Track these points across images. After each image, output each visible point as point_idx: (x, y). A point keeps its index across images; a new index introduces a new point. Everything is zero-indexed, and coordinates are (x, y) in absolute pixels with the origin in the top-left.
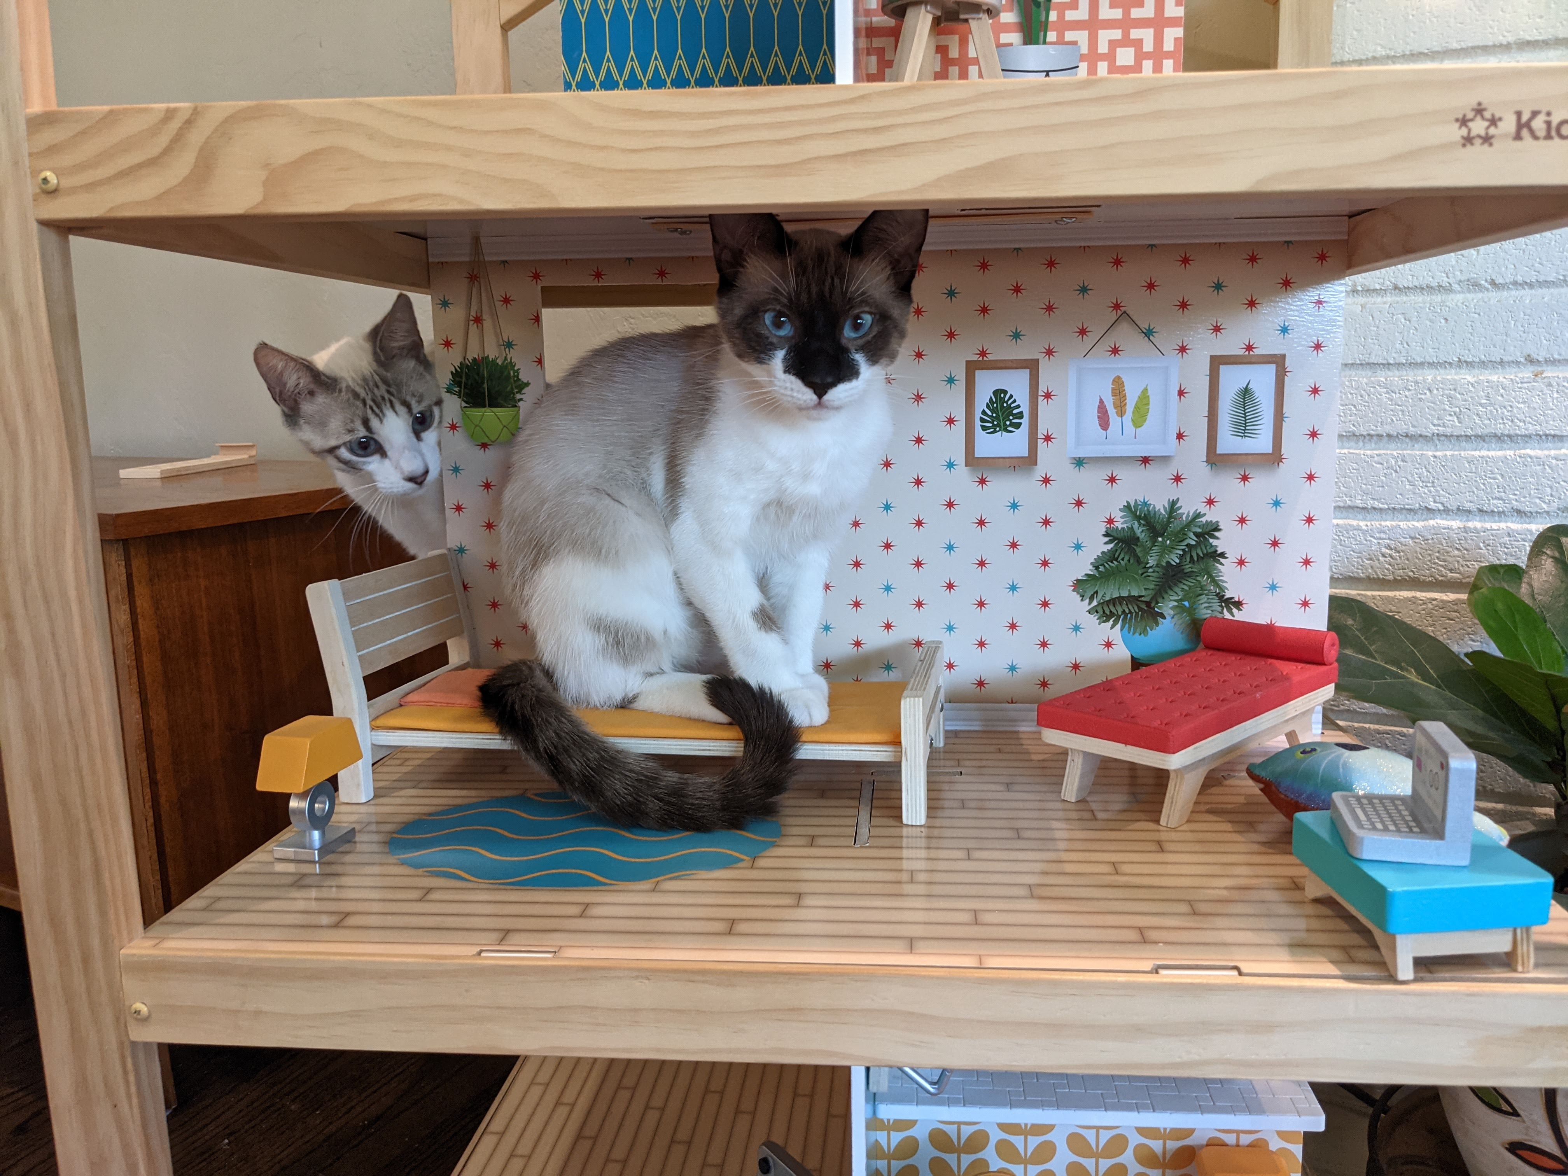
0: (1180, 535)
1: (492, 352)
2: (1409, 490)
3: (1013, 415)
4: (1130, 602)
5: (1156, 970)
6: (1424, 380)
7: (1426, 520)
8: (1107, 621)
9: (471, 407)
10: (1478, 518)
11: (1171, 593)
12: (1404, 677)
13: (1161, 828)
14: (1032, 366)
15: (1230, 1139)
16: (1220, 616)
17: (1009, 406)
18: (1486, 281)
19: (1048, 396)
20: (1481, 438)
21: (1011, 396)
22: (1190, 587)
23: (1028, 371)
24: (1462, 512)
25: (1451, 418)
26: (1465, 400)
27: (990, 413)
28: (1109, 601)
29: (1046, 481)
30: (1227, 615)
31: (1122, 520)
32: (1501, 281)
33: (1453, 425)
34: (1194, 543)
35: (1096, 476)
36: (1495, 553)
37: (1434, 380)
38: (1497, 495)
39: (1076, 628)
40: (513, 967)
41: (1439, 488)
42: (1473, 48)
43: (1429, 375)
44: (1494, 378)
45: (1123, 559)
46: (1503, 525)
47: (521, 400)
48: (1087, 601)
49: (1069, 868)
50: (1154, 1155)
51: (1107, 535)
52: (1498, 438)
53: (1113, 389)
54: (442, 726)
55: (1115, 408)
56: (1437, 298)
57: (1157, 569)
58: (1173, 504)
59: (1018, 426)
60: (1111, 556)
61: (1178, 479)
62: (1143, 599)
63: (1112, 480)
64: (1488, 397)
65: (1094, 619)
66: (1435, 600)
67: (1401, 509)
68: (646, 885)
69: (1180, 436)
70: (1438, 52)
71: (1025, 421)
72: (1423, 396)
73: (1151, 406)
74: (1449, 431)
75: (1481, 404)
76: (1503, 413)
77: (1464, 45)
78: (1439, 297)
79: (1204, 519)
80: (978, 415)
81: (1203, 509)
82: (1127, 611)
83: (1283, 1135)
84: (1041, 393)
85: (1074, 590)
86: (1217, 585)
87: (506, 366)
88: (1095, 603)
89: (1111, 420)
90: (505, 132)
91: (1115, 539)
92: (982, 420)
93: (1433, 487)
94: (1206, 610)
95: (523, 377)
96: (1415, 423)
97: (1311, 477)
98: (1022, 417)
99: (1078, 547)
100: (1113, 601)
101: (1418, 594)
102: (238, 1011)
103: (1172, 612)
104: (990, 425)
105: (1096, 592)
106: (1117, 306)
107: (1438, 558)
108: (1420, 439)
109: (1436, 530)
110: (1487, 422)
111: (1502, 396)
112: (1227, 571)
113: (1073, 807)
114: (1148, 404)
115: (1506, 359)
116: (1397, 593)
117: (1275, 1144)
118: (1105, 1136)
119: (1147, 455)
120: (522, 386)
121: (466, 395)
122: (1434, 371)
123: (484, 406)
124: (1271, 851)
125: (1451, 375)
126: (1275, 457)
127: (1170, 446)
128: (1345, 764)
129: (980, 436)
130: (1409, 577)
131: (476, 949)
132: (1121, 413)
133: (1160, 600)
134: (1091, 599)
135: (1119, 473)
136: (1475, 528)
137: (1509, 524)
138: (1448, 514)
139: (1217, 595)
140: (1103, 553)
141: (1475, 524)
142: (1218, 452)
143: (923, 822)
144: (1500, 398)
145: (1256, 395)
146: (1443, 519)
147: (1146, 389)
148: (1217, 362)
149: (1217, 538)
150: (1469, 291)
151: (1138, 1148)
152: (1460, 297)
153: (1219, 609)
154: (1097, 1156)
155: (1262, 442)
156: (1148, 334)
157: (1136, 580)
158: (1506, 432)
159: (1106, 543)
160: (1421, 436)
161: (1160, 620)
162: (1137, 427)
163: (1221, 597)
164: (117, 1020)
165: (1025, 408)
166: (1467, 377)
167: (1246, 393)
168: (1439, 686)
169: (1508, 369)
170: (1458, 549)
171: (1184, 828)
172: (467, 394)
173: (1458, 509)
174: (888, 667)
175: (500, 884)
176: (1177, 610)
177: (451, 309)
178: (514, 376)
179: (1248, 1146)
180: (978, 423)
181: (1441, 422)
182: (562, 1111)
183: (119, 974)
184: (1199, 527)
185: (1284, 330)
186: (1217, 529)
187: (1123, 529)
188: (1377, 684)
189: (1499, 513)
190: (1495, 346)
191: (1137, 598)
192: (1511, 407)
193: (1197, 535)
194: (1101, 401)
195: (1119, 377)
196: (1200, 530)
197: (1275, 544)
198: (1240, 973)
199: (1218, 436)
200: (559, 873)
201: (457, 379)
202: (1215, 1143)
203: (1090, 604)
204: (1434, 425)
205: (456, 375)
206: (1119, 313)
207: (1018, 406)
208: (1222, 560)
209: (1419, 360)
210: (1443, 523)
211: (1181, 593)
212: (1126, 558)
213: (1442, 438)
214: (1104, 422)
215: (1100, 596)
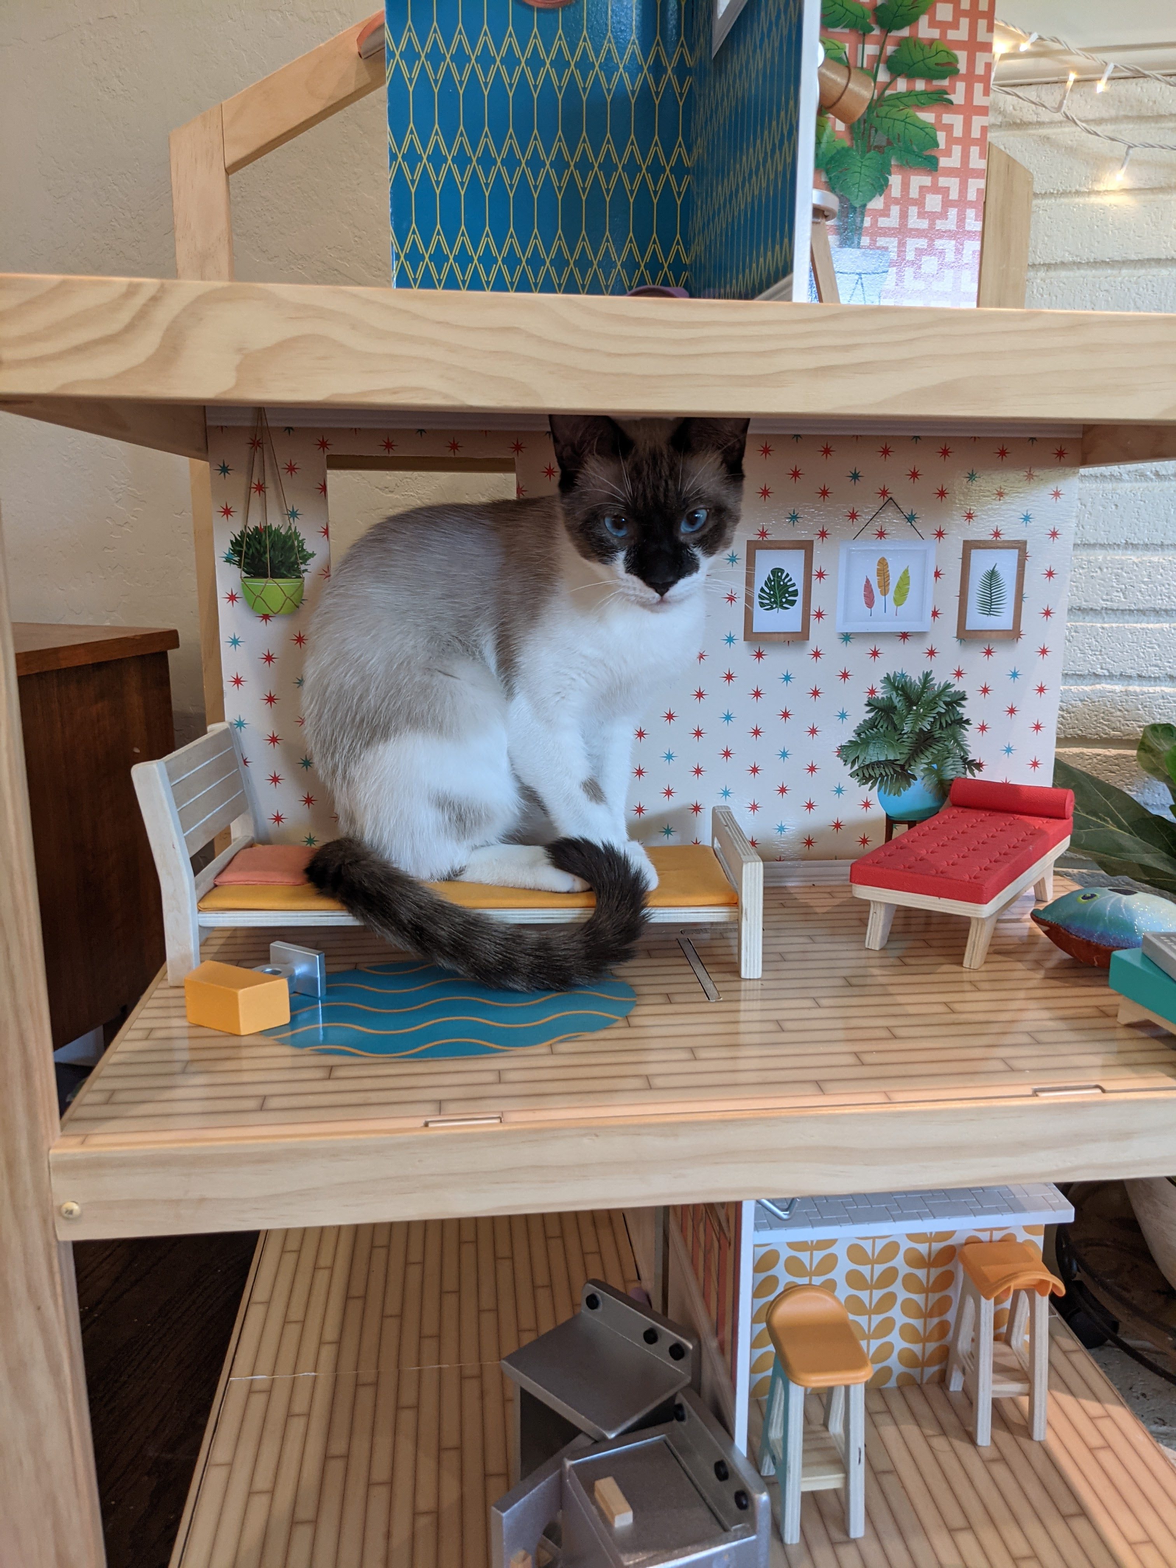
0: (933, 703)
1: (276, 521)
2: (1080, 658)
3: (789, 592)
4: (887, 765)
5: (1035, 1093)
6: (1096, 560)
7: (1093, 684)
8: (866, 783)
9: (252, 577)
10: (1137, 683)
11: (922, 757)
12: (1103, 826)
13: (964, 969)
14: (807, 547)
15: (985, 1236)
16: (963, 776)
17: (785, 584)
18: (1151, 472)
19: (821, 575)
20: (1142, 612)
21: (788, 575)
22: (939, 751)
23: (803, 551)
24: (1124, 677)
25: (1117, 594)
26: (1131, 578)
27: (768, 591)
28: (868, 765)
29: (817, 654)
30: (969, 776)
31: (883, 691)
32: (1164, 473)
33: (1119, 601)
34: (943, 711)
35: (860, 650)
36: (1151, 714)
37: (1105, 558)
38: (1154, 662)
39: (839, 791)
40: (467, 1134)
41: (1105, 656)
42: (1149, 260)
43: (1100, 555)
44: (1155, 559)
45: (882, 727)
46: (1158, 689)
47: (306, 570)
48: (849, 765)
49: (911, 1010)
50: (922, 1257)
51: (869, 704)
52: (1156, 612)
53: (878, 570)
54: (276, 905)
55: (880, 587)
56: (1109, 486)
57: (911, 735)
58: (927, 675)
59: (793, 603)
60: (871, 724)
61: (932, 653)
62: (898, 762)
63: (875, 654)
64: (1149, 576)
65: (855, 781)
66: (1099, 755)
67: (1073, 674)
68: (542, 1048)
69: (935, 614)
70: (1117, 261)
71: (799, 599)
72: (1094, 574)
73: (911, 586)
74: (1115, 606)
75: (1143, 582)
76: (1162, 590)
77: (1140, 257)
78: (1110, 485)
79: (952, 690)
80: (757, 592)
81: (952, 680)
82: (884, 774)
83: (1028, 1229)
84: (814, 572)
85: (838, 756)
86: (963, 749)
87: (290, 537)
88: (856, 767)
89: (875, 598)
90: (491, 329)
91: (876, 708)
92: (760, 597)
93: (1101, 655)
94: (952, 771)
95: (308, 547)
96: (1087, 598)
97: (1044, 652)
98: (796, 595)
99: (843, 716)
100: (872, 765)
101: (1085, 750)
102: (181, 1200)
103: (922, 774)
104: (768, 602)
105: (858, 757)
106: (884, 493)
107: (1103, 718)
108: (1091, 612)
109: (1102, 694)
110: (1147, 598)
111: (1161, 575)
112: (971, 737)
113: (877, 955)
114: (908, 584)
115: (1166, 543)
116: (1067, 750)
117: (1022, 1237)
118: (880, 1244)
119: (906, 631)
120: (306, 557)
121: (247, 565)
122: (1104, 552)
123: (266, 576)
124: (1067, 985)
125: (1118, 555)
126: (1015, 634)
127: (926, 623)
128: (1126, 907)
129: (759, 613)
130: (1078, 735)
131: (421, 1122)
132: (885, 593)
133: (913, 763)
134: (853, 763)
135: (882, 647)
136: (1135, 692)
137: (1163, 688)
138: (1112, 680)
139: (962, 758)
140: (865, 721)
141: (1135, 688)
142: (967, 628)
143: (760, 976)
144: (1159, 577)
145: (1001, 576)
146: (1108, 684)
147: (907, 570)
148: (969, 546)
149: (963, 706)
150: (1136, 480)
151: (909, 1251)
152: (1128, 485)
153: (963, 770)
154: (873, 1262)
155: (1003, 620)
156: (911, 519)
157: (892, 745)
158: (1164, 607)
159: (867, 712)
160: (1092, 609)
161: (912, 781)
162: (898, 605)
163: (964, 760)
164: (45, 1221)
165: (800, 587)
166: (1132, 557)
167: (992, 575)
168: (1130, 833)
169: (1166, 552)
170: (1120, 710)
171: (983, 969)
172: (248, 563)
173: (1121, 675)
174: (668, 831)
175: (394, 1057)
176: (927, 772)
177: (231, 476)
178: (299, 547)
179: (999, 1241)
180: (757, 600)
181: (1109, 597)
182: (322, 1276)
183: (47, 1174)
184: (949, 696)
185: (1027, 518)
186: (964, 699)
187: (883, 698)
188: (1086, 833)
189: (1155, 678)
190: (1157, 531)
191: (892, 762)
192: (1169, 584)
193: (946, 703)
194: (868, 581)
195: (883, 559)
196: (949, 700)
197: (1012, 711)
198: (1104, 1091)
199: (968, 614)
200: (450, 1043)
201: (238, 548)
202: (972, 1241)
203: (851, 768)
204: (1104, 600)
205: (236, 545)
206: (886, 499)
207: (794, 585)
208: (967, 726)
209: (1092, 542)
210: (1109, 687)
211: (931, 757)
212: (885, 726)
213: (1110, 612)
214: (870, 601)
215: (861, 761)
